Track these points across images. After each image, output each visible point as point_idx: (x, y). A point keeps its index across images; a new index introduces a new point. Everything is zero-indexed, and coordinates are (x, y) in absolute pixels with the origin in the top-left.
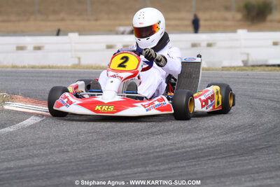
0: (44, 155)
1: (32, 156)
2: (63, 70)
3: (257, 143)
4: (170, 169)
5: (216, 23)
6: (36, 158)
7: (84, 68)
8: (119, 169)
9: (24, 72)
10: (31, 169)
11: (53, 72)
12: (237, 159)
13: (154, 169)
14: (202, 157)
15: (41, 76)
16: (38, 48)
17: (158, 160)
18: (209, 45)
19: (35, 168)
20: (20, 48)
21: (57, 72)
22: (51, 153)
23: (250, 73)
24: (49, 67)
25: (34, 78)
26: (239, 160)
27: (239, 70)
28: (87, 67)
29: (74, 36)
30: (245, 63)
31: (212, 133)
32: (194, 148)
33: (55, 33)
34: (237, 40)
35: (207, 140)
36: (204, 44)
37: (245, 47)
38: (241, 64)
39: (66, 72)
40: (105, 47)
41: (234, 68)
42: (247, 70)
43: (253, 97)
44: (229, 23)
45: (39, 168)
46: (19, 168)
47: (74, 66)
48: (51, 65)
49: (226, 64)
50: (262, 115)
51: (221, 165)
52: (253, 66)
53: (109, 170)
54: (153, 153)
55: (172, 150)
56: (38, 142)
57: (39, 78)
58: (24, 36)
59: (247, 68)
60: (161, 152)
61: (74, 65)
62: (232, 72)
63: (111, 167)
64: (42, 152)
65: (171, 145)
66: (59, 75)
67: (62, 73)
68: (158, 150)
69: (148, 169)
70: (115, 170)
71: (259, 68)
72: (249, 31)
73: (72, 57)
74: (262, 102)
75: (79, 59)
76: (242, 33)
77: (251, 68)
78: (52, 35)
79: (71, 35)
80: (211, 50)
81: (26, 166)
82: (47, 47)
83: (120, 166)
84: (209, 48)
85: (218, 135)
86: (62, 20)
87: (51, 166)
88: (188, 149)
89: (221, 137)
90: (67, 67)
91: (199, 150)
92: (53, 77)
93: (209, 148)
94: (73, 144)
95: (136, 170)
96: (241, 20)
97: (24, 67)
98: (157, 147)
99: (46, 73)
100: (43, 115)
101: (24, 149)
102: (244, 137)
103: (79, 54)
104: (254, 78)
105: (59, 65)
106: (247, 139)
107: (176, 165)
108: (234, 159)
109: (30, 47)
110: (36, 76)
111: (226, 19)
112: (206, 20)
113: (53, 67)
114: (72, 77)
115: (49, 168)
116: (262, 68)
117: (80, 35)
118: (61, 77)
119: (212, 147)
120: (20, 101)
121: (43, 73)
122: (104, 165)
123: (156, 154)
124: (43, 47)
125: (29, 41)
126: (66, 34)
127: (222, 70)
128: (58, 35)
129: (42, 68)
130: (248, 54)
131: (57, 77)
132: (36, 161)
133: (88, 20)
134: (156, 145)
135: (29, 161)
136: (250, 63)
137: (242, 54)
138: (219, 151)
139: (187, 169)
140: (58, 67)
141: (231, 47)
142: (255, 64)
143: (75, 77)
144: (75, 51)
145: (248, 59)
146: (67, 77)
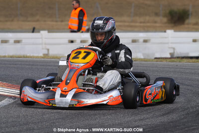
5: (148, 24)
7: (51, 58)
9: (5, 61)
11: (27, 61)
15: (17, 64)
16: (17, 42)
18: (145, 41)
21: (30, 61)
24: (24, 57)
25: (12, 66)
27: (170, 62)
29: (44, 33)
30: (172, 55)
33: (32, 30)
34: (166, 38)
36: (141, 40)
37: (172, 43)
38: (169, 56)
40: (67, 42)
42: (176, 62)
44: (158, 25)
48: (25, 55)
49: (158, 56)
52: (178, 58)
57: (15, 66)
62: (164, 62)
66: (31, 63)
67: (34, 61)
72: (175, 31)
73: (43, 49)
76: (170, 32)
77: (179, 60)
78: (29, 32)
79: (42, 32)
80: (147, 45)
82: (24, 41)
84: (145, 43)
85: (157, 117)
86: (38, 21)
89: (160, 118)
92: (27, 65)
96: (166, 23)
97: (5, 57)
99: (22, 61)
100: (15, 97)
103: (48, 47)
104: (182, 68)
110: (13, 64)
111: (156, 22)
112: (141, 23)
113: (27, 57)
114: (41, 65)
117: (49, 32)
118: (33, 65)
121: (19, 61)
124: (21, 41)
125: (11, 36)
126: (39, 32)
128: (33, 32)
129: (19, 57)
130: (174, 49)
131: (29, 65)
133: (56, 21)
136: (175, 55)
137: (170, 48)
140: (31, 57)
141: (161, 43)
142: (180, 56)
143: (43, 66)
144: (45, 44)
145: (174, 53)
146: (38, 65)
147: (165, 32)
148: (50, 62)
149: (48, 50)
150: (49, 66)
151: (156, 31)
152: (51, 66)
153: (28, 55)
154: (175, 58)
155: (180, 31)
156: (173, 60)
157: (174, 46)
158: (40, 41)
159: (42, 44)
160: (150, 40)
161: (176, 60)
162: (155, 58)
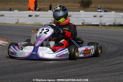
5: (70, 7)
7: (20, 25)
11: (7, 26)
16: (2, 16)
18: (69, 16)
21: (9, 26)
24: (6, 24)
27: (82, 27)
29: (16, 11)
30: (83, 24)
37: (83, 17)
38: (81, 24)
61: (16, 23)
67: (11, 26)
71: (90, 27)
72: (84, 11)
76: (82, 12)
77: (86, 26)
86: (12, 5)
90: (13, 24)
96: (79, 7)
100: (1, 45)
103: (18, 18)
104: (88, 31)
111: (74, 6)
114: (15, 28)
117: (19, 11)
118: (10, 28)
122: (26, 69)
124: (4, 15)
128: (10, 11)
130: (84, 20)
131: (8, 28)
133: (22, 5)
137: (82, 20)
140: (9, 24)
142: (87, 24)
144: (17, 17)
146: (13, 28)
147: (79, 12)
149: (18, 20)
150: (19, 29)
151: (74, 11)
153: (8, 23)
154: (85, 25)
155: (87, 11)
156: (84, 26)
158: (14, 15)
159: (15, 17)
160: (71, 16)
161: (85, 26)
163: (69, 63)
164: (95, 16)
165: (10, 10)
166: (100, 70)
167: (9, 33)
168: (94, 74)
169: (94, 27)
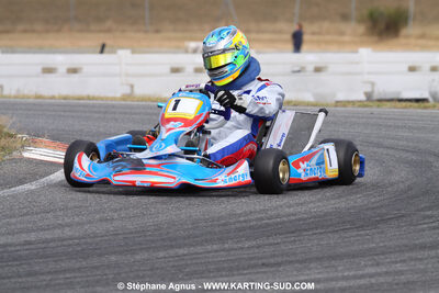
0: (78, 224)
1: (61, 226)
2: (109, 102)
3: (384, 211)
4: (259, 247)
6: (67, 229)
7: (138, 101)
8: (185, 245)
9: (53, 105)
10: (60, 244)
11: (94, 106)
12: (355, 233)
13: (235, 246)
14: (306, 230)
15: (77, 111)
16: (73, 71)
17: (241, 234)
18: (318, 70)
19: (65, 243)
20: (48, 70)
21: (100, 106)
22: (90, 222)
23: (375, 110)
24: (89, 98)
25: (68, 114)
26: (358, 235)
27: (359, 106)
28: (143, 99)
29: (124, 54)
30: (369, 96)
31: (319, 196)
32: (293, 218)
33: (99, 49)
34: (357, 63)
35: (312, 205)
36: (310, 68)
37: (369, 73)
38: (363, 98)
39: (113, 106)
40: (168, 70)
41: (353, 103)
43: (379, 145)
44: (346, 38)
45: (71, 242)
46: (44, 242)
47: (125, 97)
48: (91, 95)
49: (341, 97)
50: (391, 171)
51: (332, 242)
52: (380, 100)
53: (172, 247)
54: (234, 223)
55: (262, 219)
56: (71, 205)
57: (74, 114)
58: (54, 53)
59: (371, 104)
60: (245, 221)
61: (124, 95)
62: (350, 108)
63: (174, 243)
64: (77, 219)
65: (260, 211)
66: (102, 110)
67: (107, 106)
68: (242, 219)
69: (226, 246)
70: (180, 247)
71: (389, 104)
72: (374, 50)
73: (122, 84)
74: (391, 152)
75: (132, 86)
76: (365, 53)
78: (94, 52)
79: (121, 52)
80: (322, 76)
81: (53, 240)
82: (85, 69)
83: (186, 242)
84: (317, 74)
86: (109, 31)
87: (89, 240)
88: (285, 219)
89: (333, 202)
90: (114, 99)
91: (300, 220)
92: (96, 112)
93: (315, 217)
94: (121, 209)
95: (209, 247)
96: (363, 35)
97: (53, 98)
98: (240, 215)
99: (84, 106)
101: (49, 215)
102: (366, 202)
103: (132, 80)
105: (102, 95)
106: (370, 206)
107: (266, 242)
108: (349, 234)
109: (63, 70)
110: (69, 111)
111: (342, 33)
112: (313, 33)
113: (94, 98)
114: (121, 113)
115: (86, 243)
116: (393, 104)
117: (133, 52)
118: (106, 112)
119: (320, 217)
120: (46, 147)
121: (80, 106)
123: (238, 225)
124: (81, 69)
125: (61, 60)
126: (114, 52)
127: (336, 106)
128: (102, 52)
129: (79, 99)
130: (373, 84)
131: (99, 112)
132: (68, 232)
133: (146, 32)
134: (239, 212)
135: (57, 233)
136: (376, 96)
137: (365, 83)
138: (329, 223)
139: (283, 247)
140: (102, 99)
141: (349, 74)
142: (383, 97)
143: (126, 113)
144: (127, 75)
145: (373, 92)
146: (115, 113)
147: (357, 52)
148: (138, 107)
150: (135, 114)
152: (140, 114)
154: (375, 101)
157: (372, 78)
158: (116, 69)
159: (120, 75)
160: (326, 68)
162: (337, 102)
163: (305, 219)
164: (412, 69)
165: (102, 49)
166: (405, 242)
167: (101, 130)
168: (383, 254)
169: (404, 104)
